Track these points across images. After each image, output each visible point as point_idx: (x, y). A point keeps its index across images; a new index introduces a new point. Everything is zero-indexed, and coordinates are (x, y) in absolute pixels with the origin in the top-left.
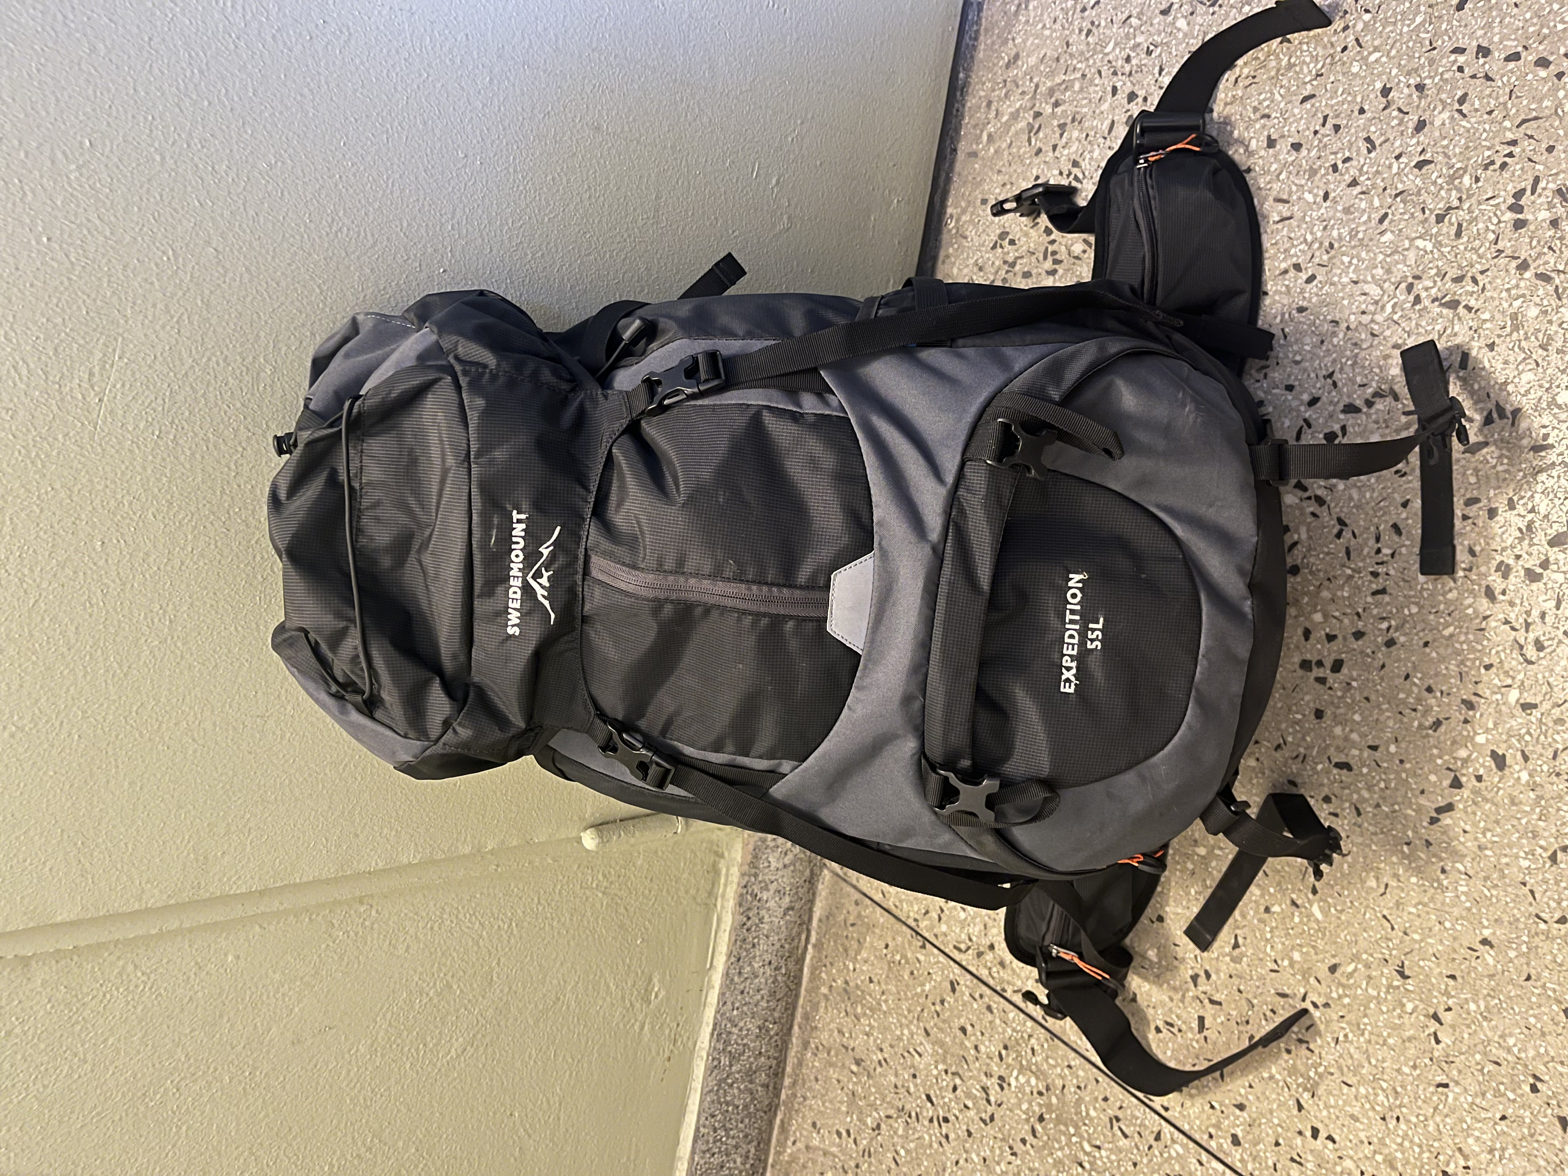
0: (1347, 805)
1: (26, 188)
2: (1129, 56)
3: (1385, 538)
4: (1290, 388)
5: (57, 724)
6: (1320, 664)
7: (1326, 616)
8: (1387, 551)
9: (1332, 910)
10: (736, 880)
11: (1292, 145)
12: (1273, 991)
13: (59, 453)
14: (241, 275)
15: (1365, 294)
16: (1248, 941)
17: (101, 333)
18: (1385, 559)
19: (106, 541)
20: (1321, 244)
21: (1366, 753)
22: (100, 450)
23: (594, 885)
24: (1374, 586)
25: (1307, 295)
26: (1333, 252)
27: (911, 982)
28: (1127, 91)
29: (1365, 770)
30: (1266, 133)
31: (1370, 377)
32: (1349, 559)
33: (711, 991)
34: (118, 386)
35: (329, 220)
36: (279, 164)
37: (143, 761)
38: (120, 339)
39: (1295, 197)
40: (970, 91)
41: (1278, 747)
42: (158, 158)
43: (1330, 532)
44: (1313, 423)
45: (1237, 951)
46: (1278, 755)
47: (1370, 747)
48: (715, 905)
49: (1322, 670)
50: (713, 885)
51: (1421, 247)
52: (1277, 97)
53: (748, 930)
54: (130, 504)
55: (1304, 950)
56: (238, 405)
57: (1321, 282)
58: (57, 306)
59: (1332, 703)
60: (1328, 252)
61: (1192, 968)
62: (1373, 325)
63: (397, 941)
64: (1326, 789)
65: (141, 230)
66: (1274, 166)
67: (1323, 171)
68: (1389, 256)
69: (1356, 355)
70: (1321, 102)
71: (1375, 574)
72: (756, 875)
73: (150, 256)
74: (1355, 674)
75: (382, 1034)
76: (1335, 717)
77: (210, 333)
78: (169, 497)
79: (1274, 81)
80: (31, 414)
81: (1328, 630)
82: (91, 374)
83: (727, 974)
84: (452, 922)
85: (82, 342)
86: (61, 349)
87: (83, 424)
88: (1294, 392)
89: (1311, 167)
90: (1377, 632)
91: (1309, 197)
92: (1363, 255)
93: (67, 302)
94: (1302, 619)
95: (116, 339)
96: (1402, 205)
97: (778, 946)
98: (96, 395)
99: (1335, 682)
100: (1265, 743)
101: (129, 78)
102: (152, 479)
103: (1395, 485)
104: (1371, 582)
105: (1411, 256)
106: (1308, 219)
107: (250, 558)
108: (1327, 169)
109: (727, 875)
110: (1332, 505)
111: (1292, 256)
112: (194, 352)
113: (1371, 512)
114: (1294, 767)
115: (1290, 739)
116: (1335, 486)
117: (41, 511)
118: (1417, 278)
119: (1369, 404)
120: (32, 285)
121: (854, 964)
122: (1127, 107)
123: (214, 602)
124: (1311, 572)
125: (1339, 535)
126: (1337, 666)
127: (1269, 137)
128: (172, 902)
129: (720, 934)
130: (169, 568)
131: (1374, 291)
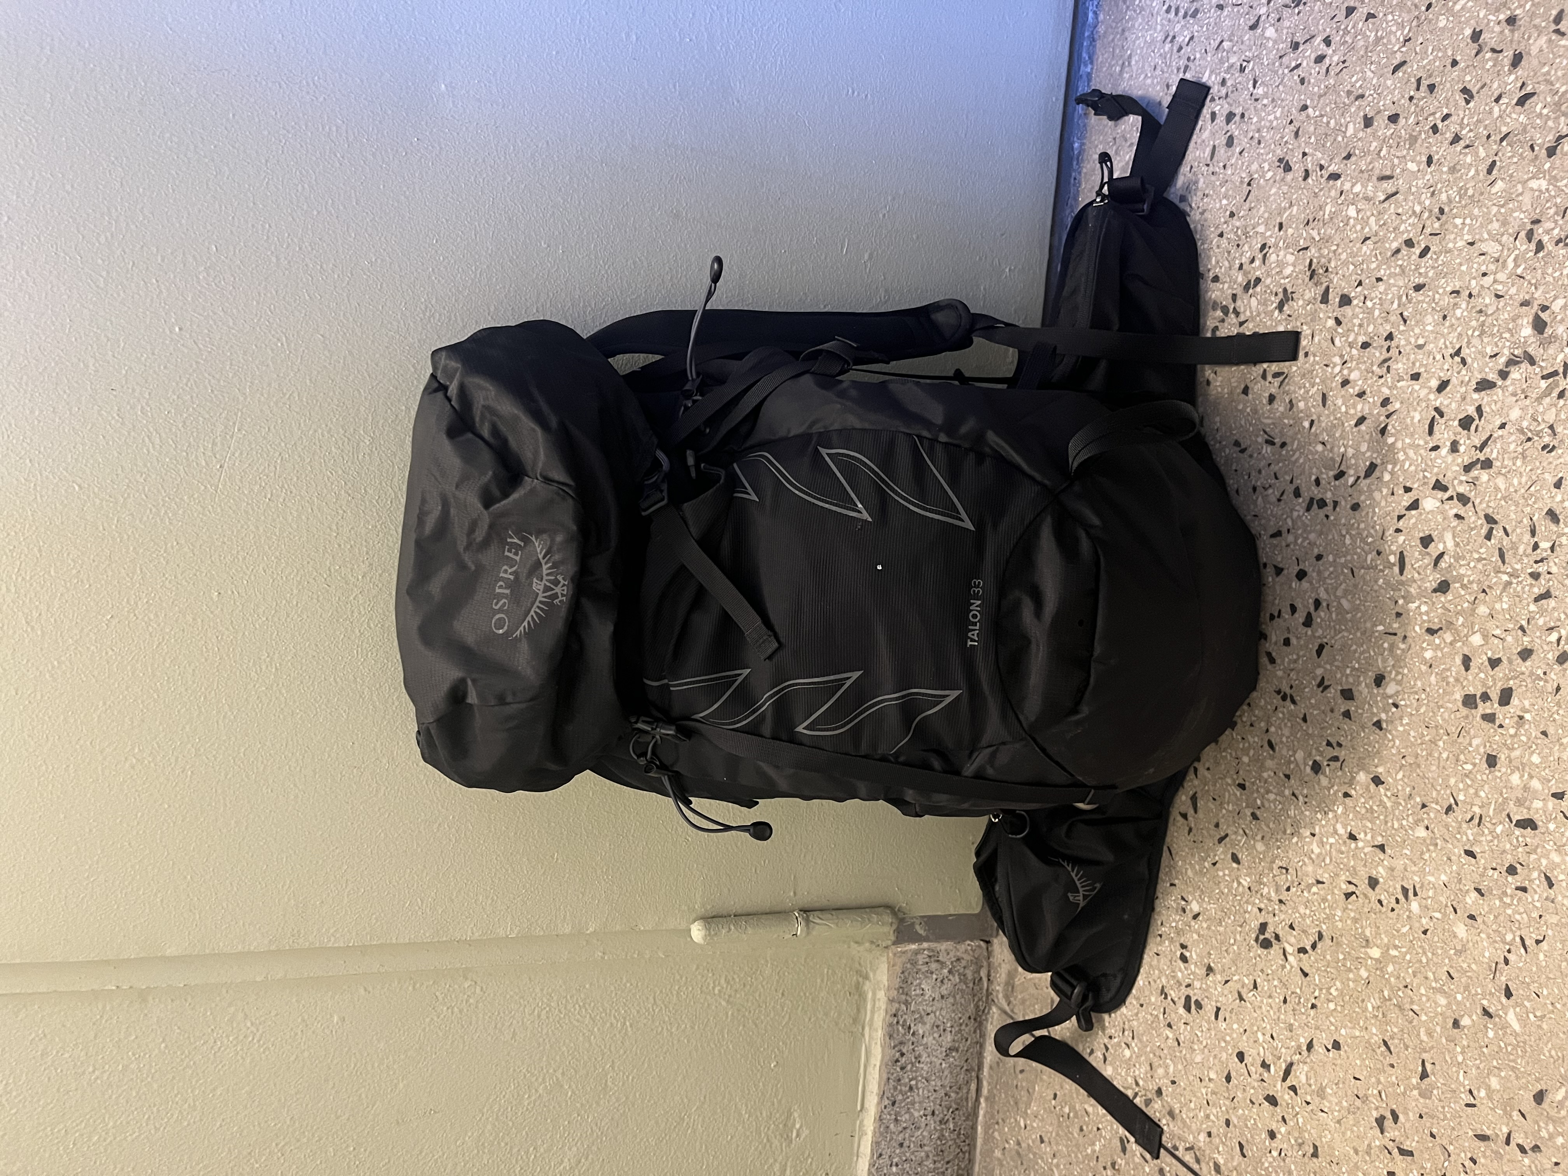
0: (1535, 874)
1: (163, 287)
2: (1224, 79)
3: (1541, 529)
4: (1416, 377)
5: (173, 760)
6: (1485, 697)
7: (1485, 637)
8: (1545, 545)
9: (1531, 1016)
10: (883, 1007)
11: (1390, 118)
12: (1471, 1133)
13: (184, 512)
14: (345, 358)
15: (1483, 254)
16: (1438, 1067)
17: (223, 409)
18: (1545, 554)
19: (222, 592)
20: (1431, 211)
21: (1552, 803)
22: (219, 510)
23: (716, 992)
24: (1536, 590)
25: (1422, 270)
26: (1444, 218)
27: (1081, 1140)
28: (1225, 114)
29: (1552, 826)
30: (1362, 114)
31: (1500, 344)
32: (1504, 562)
33: (865, 1137)
34: (237, 455)
35: (423, 307)
36: (379, 261)
37: (249, 802)
38: (240, 414)
39: (1398, 171)
40: (1085, 157)
41: (1449, 809)
42: (274, 259)
43: (1477, 535)
44: (1444, 410)
45: (1426, 1081)
46: (1449, 819)
47: (1554, 795)
48: (863, 1035)
49: (1488, 704)
50: (858, 1010)
51: (1535, 187)
52: (1369, 74)
53: (902, 1068)
54: (244, 558)
55: (1503, 1074)
56: (340, 472)
57: (1435, 253)
58: (187, 385)
59: (1505, 744)
60: (1439, 219)
61: (1377, 1109)
62: (1496, 286)
63: (503, 1025)
64: (1509, 856)
65: (259, 320)
66: (1374, 144)
67: (1423, 136)
68: (1502, 206)
69: (1483, 324)
70: (1412, 67)
71: (1535, 576)
72: (907, 1003)
73: (267, 342)
74: (1527, 703)
75: (489, 1127)
76: (1510, 761)
77: (317, 408)
78: (278, 553)
79: (1363, 60)
80: (161, 477)
81: (1490, 654)
82: (214, 444)
83: (881, 1119)
84: (560, 1011)
85: (207, 416)
86: (188, 423)
87: (206, 487)
88: (1421, 380)
89: (1411, 135)
90: (1545, 647)
91: (1412, 166)
92: (1476, 211)
93: (195, 381)
94: (1459, 644)
95: (236, 414)
96: (1509, 148)
97: (942, 1093)
98: (217, 462)
99: (1505, 718)
100: (1434, 805)
101: (249, 195)
102: (263, 538)
103: (1545, 464)
104: (1531, 585)
105: (1526, 200)
106: (1414, 189)
107: (349, 613)
108: (1426, 132)
109: (874, 1001)
110: (1477, 502)
111: (1403, 233)
112: (302, 425)
113: (1522, 501)
114: (1469, 832)
115: (1461, 797)
116: (1477, 478)
117: (167, 563)
118: (1537, 222)
119: (1504, 375)
120: (165, 368)
121: (1025, 1120)
122: (1226, 128)
123: (315, 654)
124: (1463, 586)
125: (1488, 537)
126: (1506, 697)
127: (1365, 116)
128: (273, 948)
129: (870, 1069)
130: (276, 619)
131: (1492, 248)
